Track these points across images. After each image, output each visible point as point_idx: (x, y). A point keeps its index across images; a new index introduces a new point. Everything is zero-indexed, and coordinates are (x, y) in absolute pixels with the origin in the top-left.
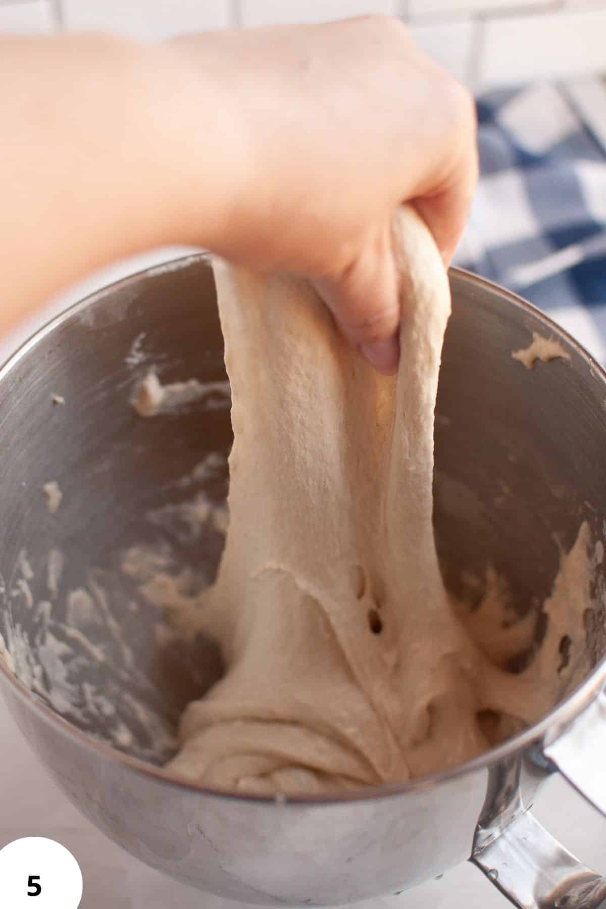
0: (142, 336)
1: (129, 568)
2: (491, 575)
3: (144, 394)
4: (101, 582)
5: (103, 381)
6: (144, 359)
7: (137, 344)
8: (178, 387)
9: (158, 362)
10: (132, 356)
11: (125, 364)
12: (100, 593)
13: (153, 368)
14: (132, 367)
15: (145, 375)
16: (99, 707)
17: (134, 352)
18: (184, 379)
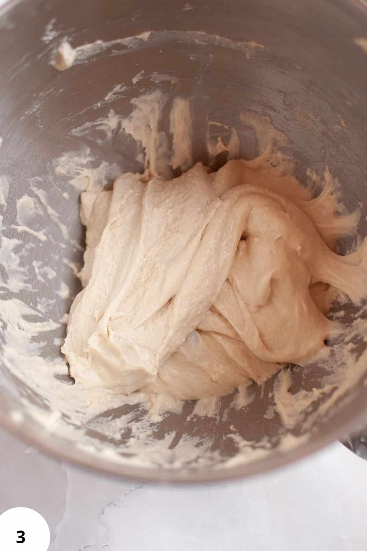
0: (53, 21)
1: (60, 170)
2: (327, 176)
3: (59, 58)
4: (39, 185)
5: (25, 57)
6: (56, 35)
7: (50, 27)
8: (87, 47)
9: (69, 34)
10: (46, 35)
11: (42, 42)
12: (40, 193)
13: (66, 38)
14: (47, 42)
15: (59, 45)
16: (45, 275)
17: (48, 33)
18: (91, 41)
